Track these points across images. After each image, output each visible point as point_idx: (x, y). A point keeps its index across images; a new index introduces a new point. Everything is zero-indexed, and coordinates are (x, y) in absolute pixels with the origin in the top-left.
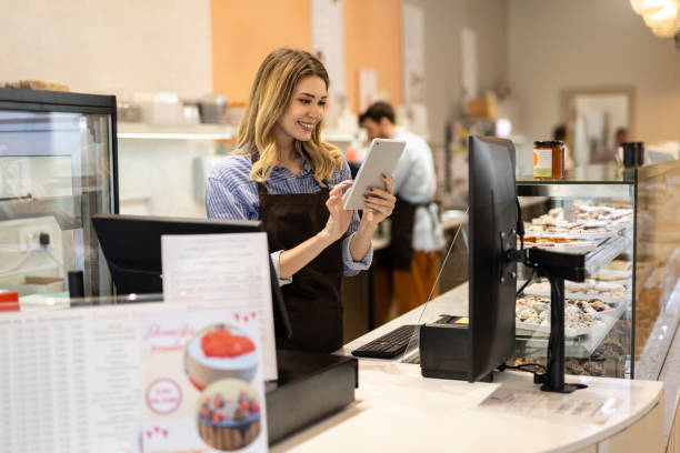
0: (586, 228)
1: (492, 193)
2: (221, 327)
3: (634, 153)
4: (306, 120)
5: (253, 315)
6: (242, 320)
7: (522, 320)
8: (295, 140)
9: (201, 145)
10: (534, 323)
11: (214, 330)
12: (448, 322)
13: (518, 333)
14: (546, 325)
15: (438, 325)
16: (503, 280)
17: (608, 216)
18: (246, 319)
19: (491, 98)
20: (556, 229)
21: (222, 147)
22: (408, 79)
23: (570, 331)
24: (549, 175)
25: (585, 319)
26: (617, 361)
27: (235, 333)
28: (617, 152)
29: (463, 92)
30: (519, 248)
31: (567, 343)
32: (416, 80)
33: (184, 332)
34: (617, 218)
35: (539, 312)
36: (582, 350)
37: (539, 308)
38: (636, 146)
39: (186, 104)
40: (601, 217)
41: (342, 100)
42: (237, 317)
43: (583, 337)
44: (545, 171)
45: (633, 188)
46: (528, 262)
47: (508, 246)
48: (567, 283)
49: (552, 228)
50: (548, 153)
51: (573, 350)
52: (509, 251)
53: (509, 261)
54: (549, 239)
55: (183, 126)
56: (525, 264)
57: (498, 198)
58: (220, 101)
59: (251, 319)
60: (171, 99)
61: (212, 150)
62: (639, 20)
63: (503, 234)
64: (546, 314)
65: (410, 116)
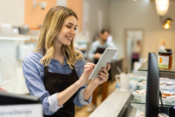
0: (167, 85)
4: (69, 35)
8: (63, 45)
24: (167, 67)
32: (86, 24)
39: (14, 27)
44: (165, 66)
50: (167, 58)
58: (26, 27)
60: (9, 26)
65: (84, 34)
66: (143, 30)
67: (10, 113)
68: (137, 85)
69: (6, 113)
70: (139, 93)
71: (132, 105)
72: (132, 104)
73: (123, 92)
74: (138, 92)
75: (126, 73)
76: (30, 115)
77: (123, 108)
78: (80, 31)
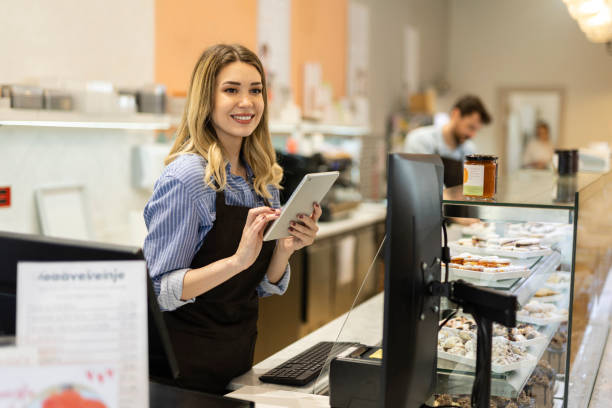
0: (518, 246)
1: (414, 218)
2: (69, 389)
3: (568, 162)
5: (110, 373)
6: (95, 379)
7: (446, 349)
9: (140, 134)
10: (459, 355)
11: (59, 392)
12: (362, 356)
13: (439, 366)
14: (471, 357)
15: (351, 360)
16: (423, 317)
17: (541, 229)
18: (101, 378)
19: (431, 94)
20: (487, 245)
21: (162, 137)
22: (352, 74)
23: (497, 367)
24: (481, 193)
25: (515, 352)
26: (546, 387)
27: (86, 395)
28: (551, 160)
29: (404, 86)
30: (443, 280)
31: (493, 380)
32: (360, 74)
33: (21, 394)
34: (550, 231)
35: (465, 341)
36: (510, 390)
37: (465, 337)
38: (571, 154)
39: (122, 93)
40: (534, 229)
41: (285, 92)
42: (90, 375)
43: (512, 373)
44: (475, 189)
45: (573, 213)
46: (452, 298)
47: (431, 278)
48: (495, 326)
49: (482, 243)
50: (480, 169)
51: (500, 389)
52: (432, 283)
53: (431, 294)
54: (477, 262)
55: (118, 115)
56: (449, 299)
57: (420, 225)
58: (158, 91)
59: (107, 378)
60: (106, 88)
61: (151, 139)
62: (574, 25)
63: (425, 266)
64: (472, 344)
65: (353, 108)
66: (561, 91)
67: (81, 277)
69: (74, 277)
76: (119, 282)
78: (336, 99)
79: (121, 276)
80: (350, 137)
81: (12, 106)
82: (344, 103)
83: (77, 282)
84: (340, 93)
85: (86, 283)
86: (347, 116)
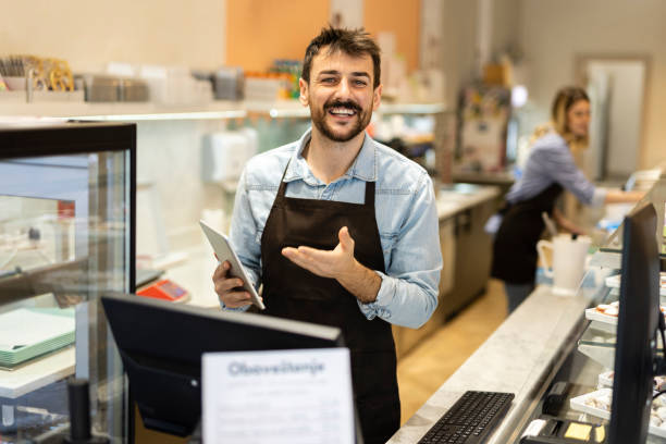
12: (555, 433)
21: (232, 125)
22: (425, 40)
32: (433, 42)
65: (426, 83)
66: (647, 60)
67: (275, 370)
68: (605, 283)
69: (267, 370)
70: (606, 312)
71: (583, 348)
72: (582, 346)
73: (562, 298)
74: (602, 311)
75: (575, 237)
76: (319, 375)
77: (560, 354)
78: (409, 73)
79: (321, 367)
80: (422, 115)
81: (86, 100)
82: (418, 76)
83: (271, 376)
84: (414, 65)
85: (280, 377)
86: (422, 92)
